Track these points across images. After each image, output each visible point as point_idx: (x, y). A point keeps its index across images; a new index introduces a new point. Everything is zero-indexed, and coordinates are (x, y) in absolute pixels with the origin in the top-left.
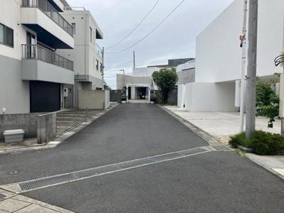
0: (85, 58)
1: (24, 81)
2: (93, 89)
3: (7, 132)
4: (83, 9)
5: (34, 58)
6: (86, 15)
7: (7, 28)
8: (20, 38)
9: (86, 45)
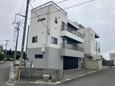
0: (89, 46)
1: (61, 56)
2: (94, 60)
3: (44, 75)
4: (88, 27)
5: (66, 48)
6: (89, 29)
7: (55, 38)
8: (60, 41)
9: (89, 41)
